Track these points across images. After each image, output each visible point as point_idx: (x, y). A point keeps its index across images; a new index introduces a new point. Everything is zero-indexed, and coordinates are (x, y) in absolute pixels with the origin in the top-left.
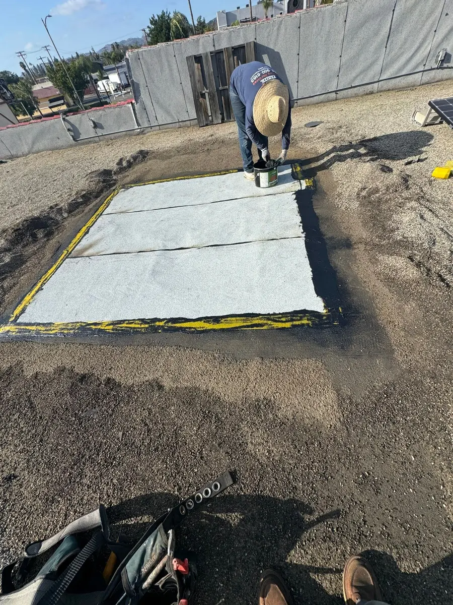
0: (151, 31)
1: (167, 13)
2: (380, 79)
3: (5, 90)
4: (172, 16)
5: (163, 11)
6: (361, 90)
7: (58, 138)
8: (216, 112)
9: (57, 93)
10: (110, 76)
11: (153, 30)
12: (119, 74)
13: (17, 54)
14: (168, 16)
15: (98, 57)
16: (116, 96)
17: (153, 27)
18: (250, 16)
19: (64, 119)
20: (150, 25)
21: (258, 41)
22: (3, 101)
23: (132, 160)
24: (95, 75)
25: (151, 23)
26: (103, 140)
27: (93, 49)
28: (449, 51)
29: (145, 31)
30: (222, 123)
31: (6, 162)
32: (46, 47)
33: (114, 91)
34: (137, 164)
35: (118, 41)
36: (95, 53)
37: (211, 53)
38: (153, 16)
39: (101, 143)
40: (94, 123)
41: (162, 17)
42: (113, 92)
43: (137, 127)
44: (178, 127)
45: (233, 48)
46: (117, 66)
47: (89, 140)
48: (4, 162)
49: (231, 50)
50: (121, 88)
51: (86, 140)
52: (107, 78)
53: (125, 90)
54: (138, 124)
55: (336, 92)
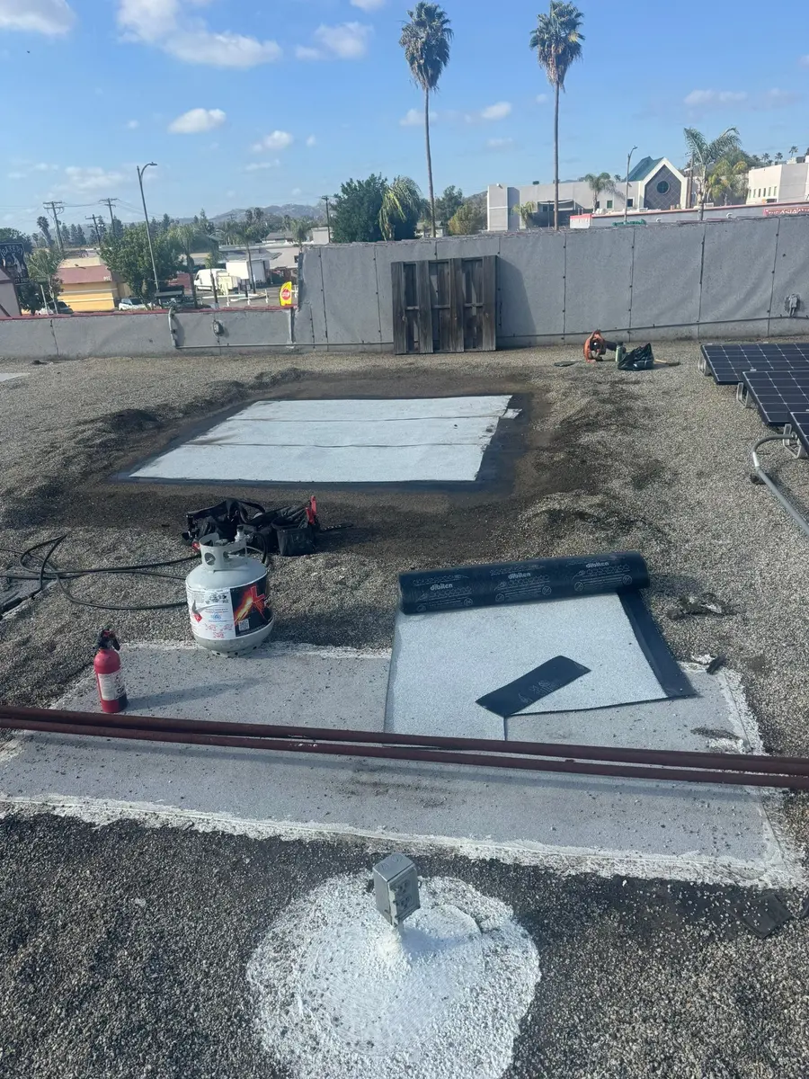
0: (340, 202)
1: (380, 178)
2: (701, 321)
3: (18, 263)
4: (389, 183)
5: (373, 175)
6: (671, 332)
7: (151, 341)
8: (426, 338)
9: (105, 278)
10: (228, 265)
11: (346, 202)
12: (250, 263)
13: (46, 206)
14: (382, 184)
15: (211, 229)
16: (232, 300)
17: (346, 197)
18: (553, 199)
19: (172, 316)
20: (341, 194)
21: (501, 256)
22: (8, 278)
23: (280, 377)
24: (199, 257)
25: (344, 190)
26: (226, 354)
27: (203, 214)
28: (801, 298)
29: (327, 199)
30: (434, 353)
31: (46, 364)
32: (109, 200)
33: (229, 290)
34: (285, 383)
35: (263, 206)
36: (205, 220)
37: (430, 262)
38: (349, 181)
39: (223, 357)
40: (220, 327)
41: (368, 183)
42: (226, 294)
43: (290, 342)
44: (360, 350)
45: (463, 260)
46: (250, 248)
47: (203, 350)
48: (41, 363)
49: (460, 263)
50: (248, 287)
51: (197, 350)
52: (223, 266)
53: (255, 293)
54: (293, 340)
55: (629, 331)
